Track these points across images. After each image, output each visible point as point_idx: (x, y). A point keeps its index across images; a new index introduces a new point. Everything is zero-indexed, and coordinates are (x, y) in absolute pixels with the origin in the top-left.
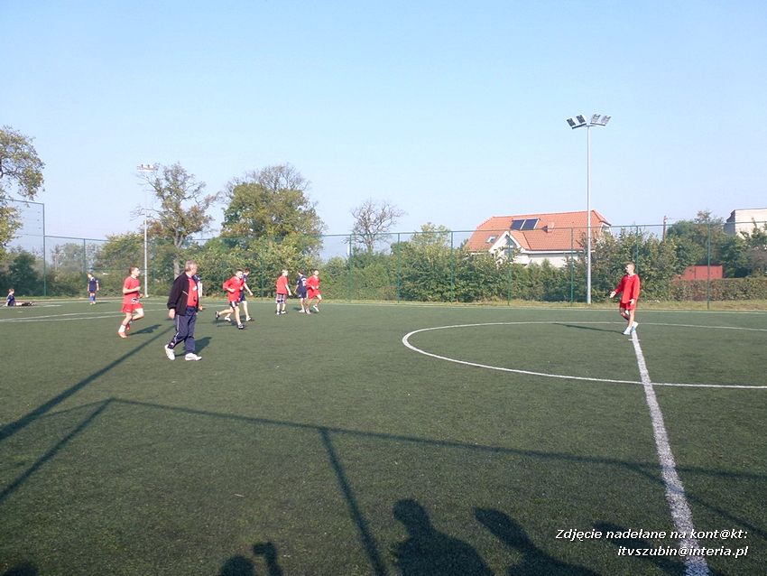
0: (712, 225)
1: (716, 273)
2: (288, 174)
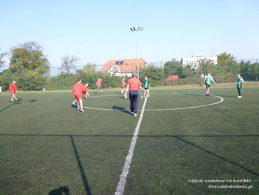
0: (176, 63)
1: (176, 77)
2: (35, 45)
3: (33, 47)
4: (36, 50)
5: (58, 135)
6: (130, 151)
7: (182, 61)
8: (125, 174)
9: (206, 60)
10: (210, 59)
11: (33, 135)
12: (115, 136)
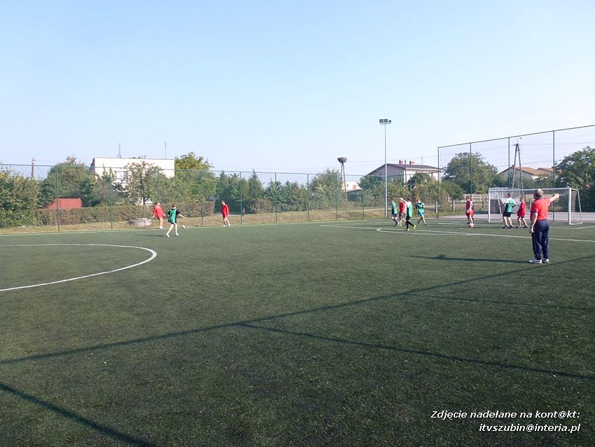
0: (77, 168)
1: (76, 203)
7: (93, 164)
9: (147, 167)
10: (154, 166)
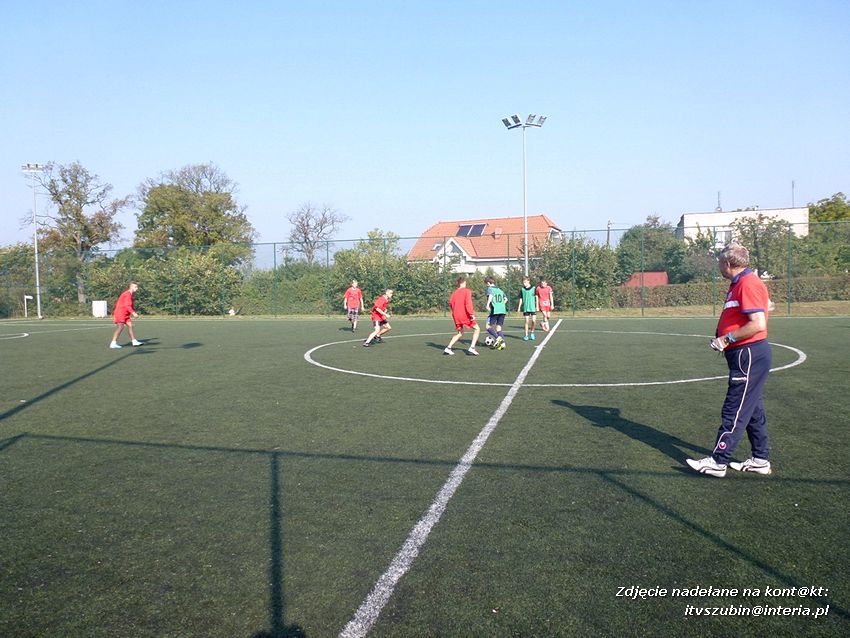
0: (660, 230)
1: (660, 279)
2: (212, 174)
3: (205, 182)
4: (214, 190)
5: (233, 450)
6: (434, 506)
7: (681, 223)
8: (395, 573)
11: (163, 445)
12: (401, 460)
